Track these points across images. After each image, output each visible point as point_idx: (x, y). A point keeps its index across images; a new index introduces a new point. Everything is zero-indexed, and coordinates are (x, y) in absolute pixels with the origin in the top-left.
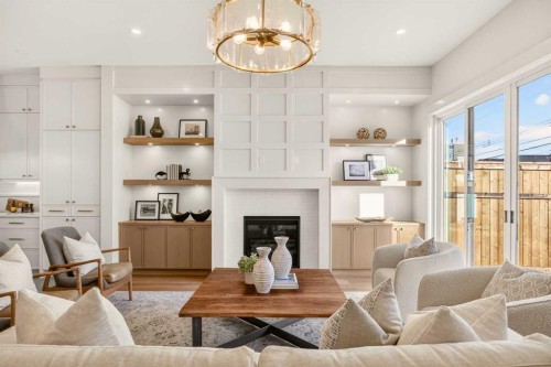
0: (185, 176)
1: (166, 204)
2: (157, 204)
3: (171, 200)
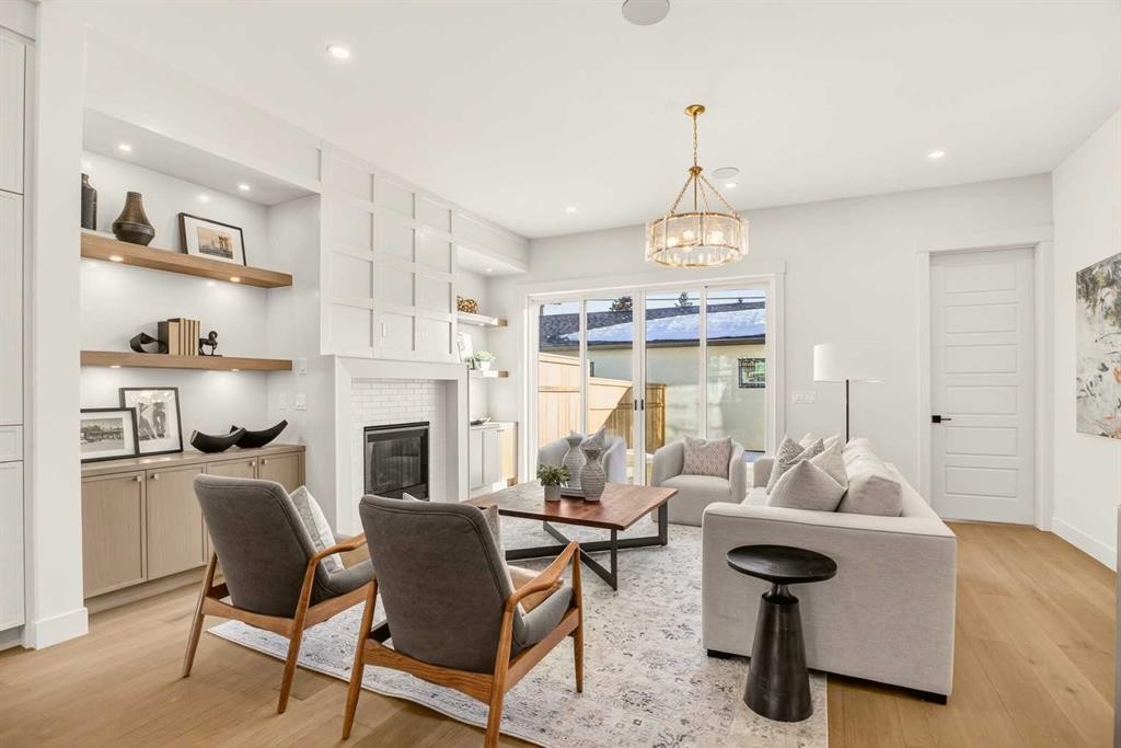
0: (207, 349)
1: (147, 415)
2: (126, 417)
3: (159, 406)
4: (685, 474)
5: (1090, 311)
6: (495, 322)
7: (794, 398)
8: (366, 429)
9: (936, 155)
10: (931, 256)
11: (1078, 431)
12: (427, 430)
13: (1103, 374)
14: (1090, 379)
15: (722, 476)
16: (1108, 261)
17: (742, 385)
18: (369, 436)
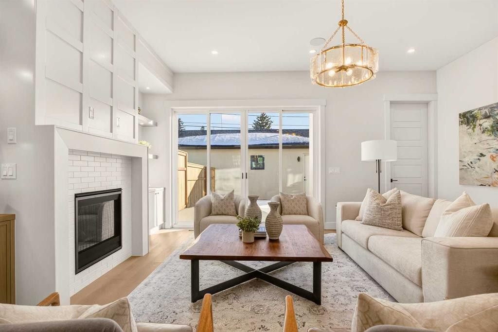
4: (285, 214)
5: (470, 130)
6: (151, 123)
7: (330, 171)
8: (76, 196)
9: (411, 51)
10: (391, 103)
11: (460, 184)
12: (120, 195)
13: (480, 158)
14: (471, 161)
15: (305, 214)
16: (485, 107)
17: (252, 168)
18: (79, 201)
